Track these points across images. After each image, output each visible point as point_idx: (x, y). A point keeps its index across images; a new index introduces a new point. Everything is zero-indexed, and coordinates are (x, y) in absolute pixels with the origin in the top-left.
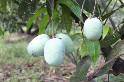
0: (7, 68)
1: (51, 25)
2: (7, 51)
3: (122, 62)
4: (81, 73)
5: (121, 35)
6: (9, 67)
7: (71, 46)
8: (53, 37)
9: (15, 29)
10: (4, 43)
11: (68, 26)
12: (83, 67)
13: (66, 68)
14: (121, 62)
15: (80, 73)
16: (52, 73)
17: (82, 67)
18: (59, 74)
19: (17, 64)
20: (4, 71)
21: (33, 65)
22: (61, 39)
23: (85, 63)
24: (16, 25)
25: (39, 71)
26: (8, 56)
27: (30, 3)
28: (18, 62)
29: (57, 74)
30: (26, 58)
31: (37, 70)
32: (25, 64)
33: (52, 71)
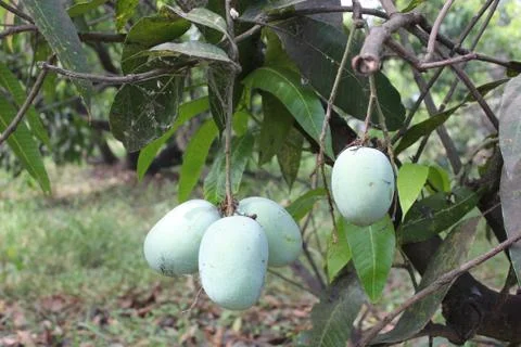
0: (49, 312)
1: (224, 163)
2: (48, 242)
3: (479, 293)
4: (329, 332)
5: (478, 195)
6: (57, 307)
7: (289, 240)
8: (230, 210)
9: (78, 148)
10: (33, 205)
11: (289, 158)
12: (337, 310)
13: (286, 312)
14: (474, 295)
15: (325, 331)
16: (230, 332)
17: (334, 312)
18: (256, 337)
19: (91, 295)
20: (38, 322)
21: (152, 299)
22: (254, 217)
23: (343, 299)
24: (85, 131)
25: (179, 323)
26: (53, 260)
27: (153, 92)
28: (91, 286)
29: (251, 336)
30: (126, 271)
31: (168, 321)
32: (121, 294)
33: (229, 327)
